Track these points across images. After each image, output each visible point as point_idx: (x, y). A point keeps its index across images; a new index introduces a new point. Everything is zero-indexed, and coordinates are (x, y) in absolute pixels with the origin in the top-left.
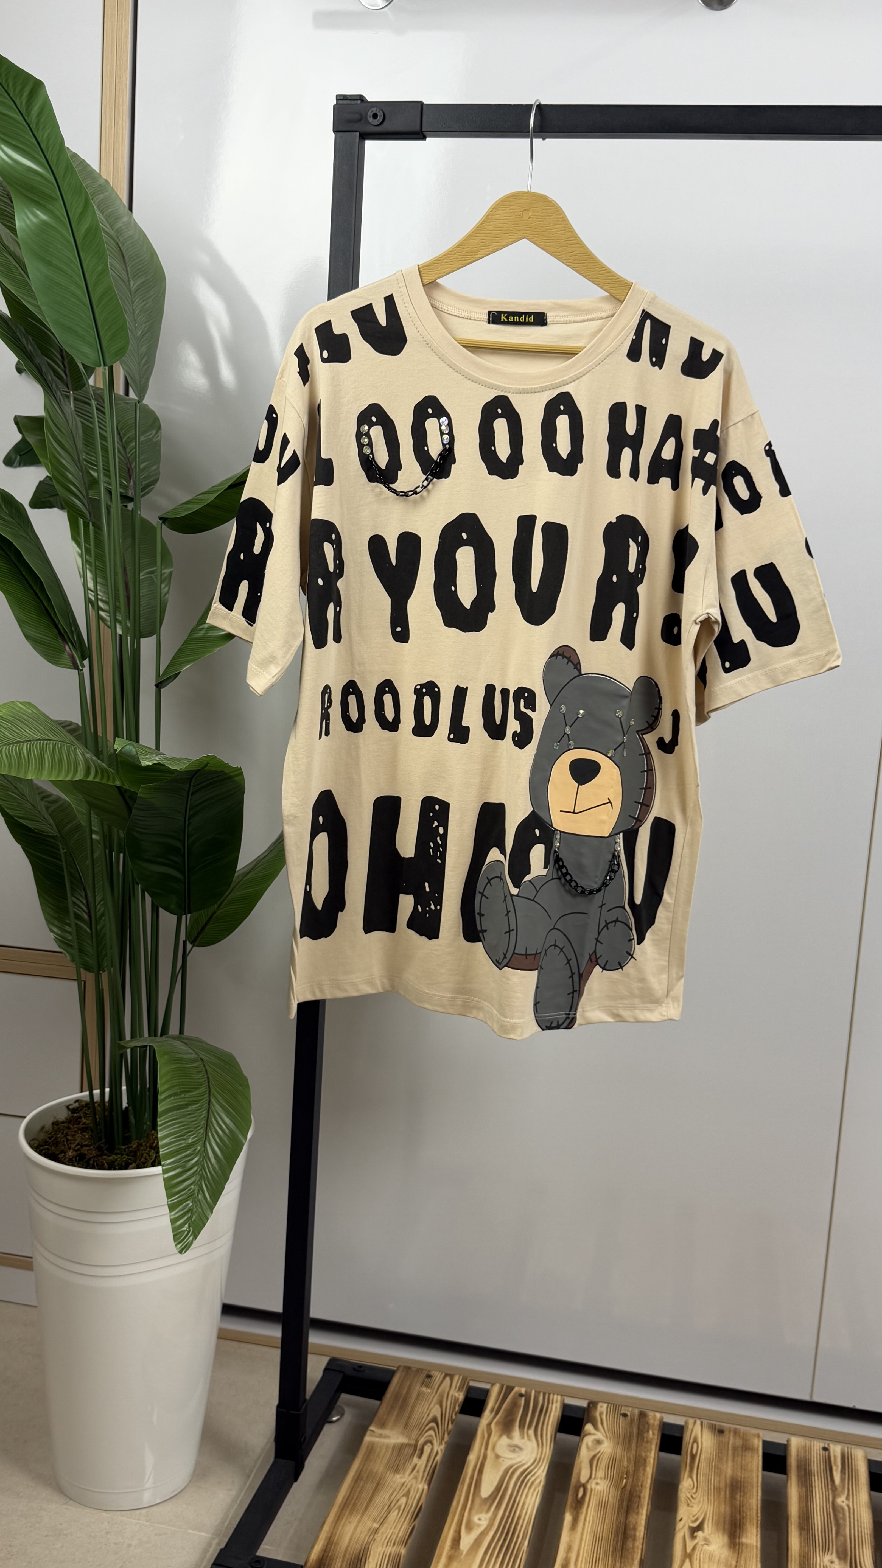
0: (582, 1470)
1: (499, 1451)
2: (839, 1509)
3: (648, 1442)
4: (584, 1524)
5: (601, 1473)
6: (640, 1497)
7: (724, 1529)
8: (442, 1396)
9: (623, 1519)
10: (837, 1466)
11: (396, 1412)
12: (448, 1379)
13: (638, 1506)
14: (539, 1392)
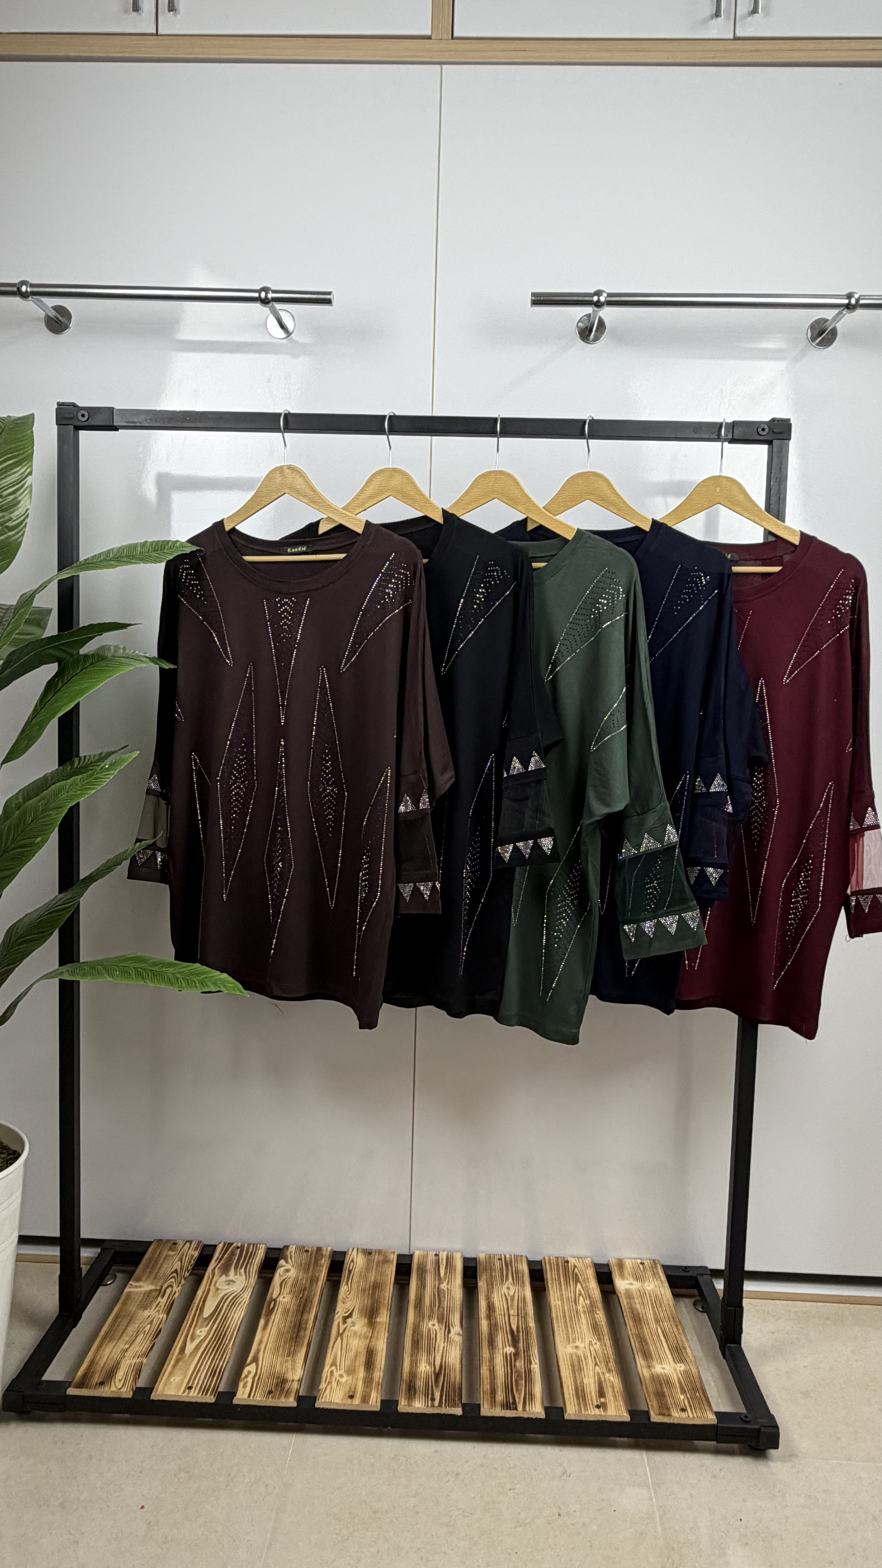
0: (275, 1289)
1: (217, 1285)
2: (442, 1291)
3: (320, 1266)
4: (272, 1325)
5: (287, 1290)
6: (312, 1302)
7: (365, 1315)
8: (183, 1255)
9: (299, 1318)
10: (443, 1265)
11: (149, 1270)
12: (188, 1244)
13: (310, 1308)
14: (251, 1244)
